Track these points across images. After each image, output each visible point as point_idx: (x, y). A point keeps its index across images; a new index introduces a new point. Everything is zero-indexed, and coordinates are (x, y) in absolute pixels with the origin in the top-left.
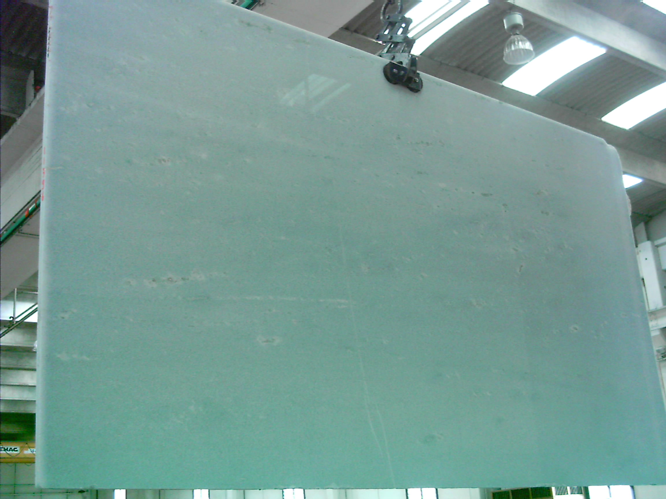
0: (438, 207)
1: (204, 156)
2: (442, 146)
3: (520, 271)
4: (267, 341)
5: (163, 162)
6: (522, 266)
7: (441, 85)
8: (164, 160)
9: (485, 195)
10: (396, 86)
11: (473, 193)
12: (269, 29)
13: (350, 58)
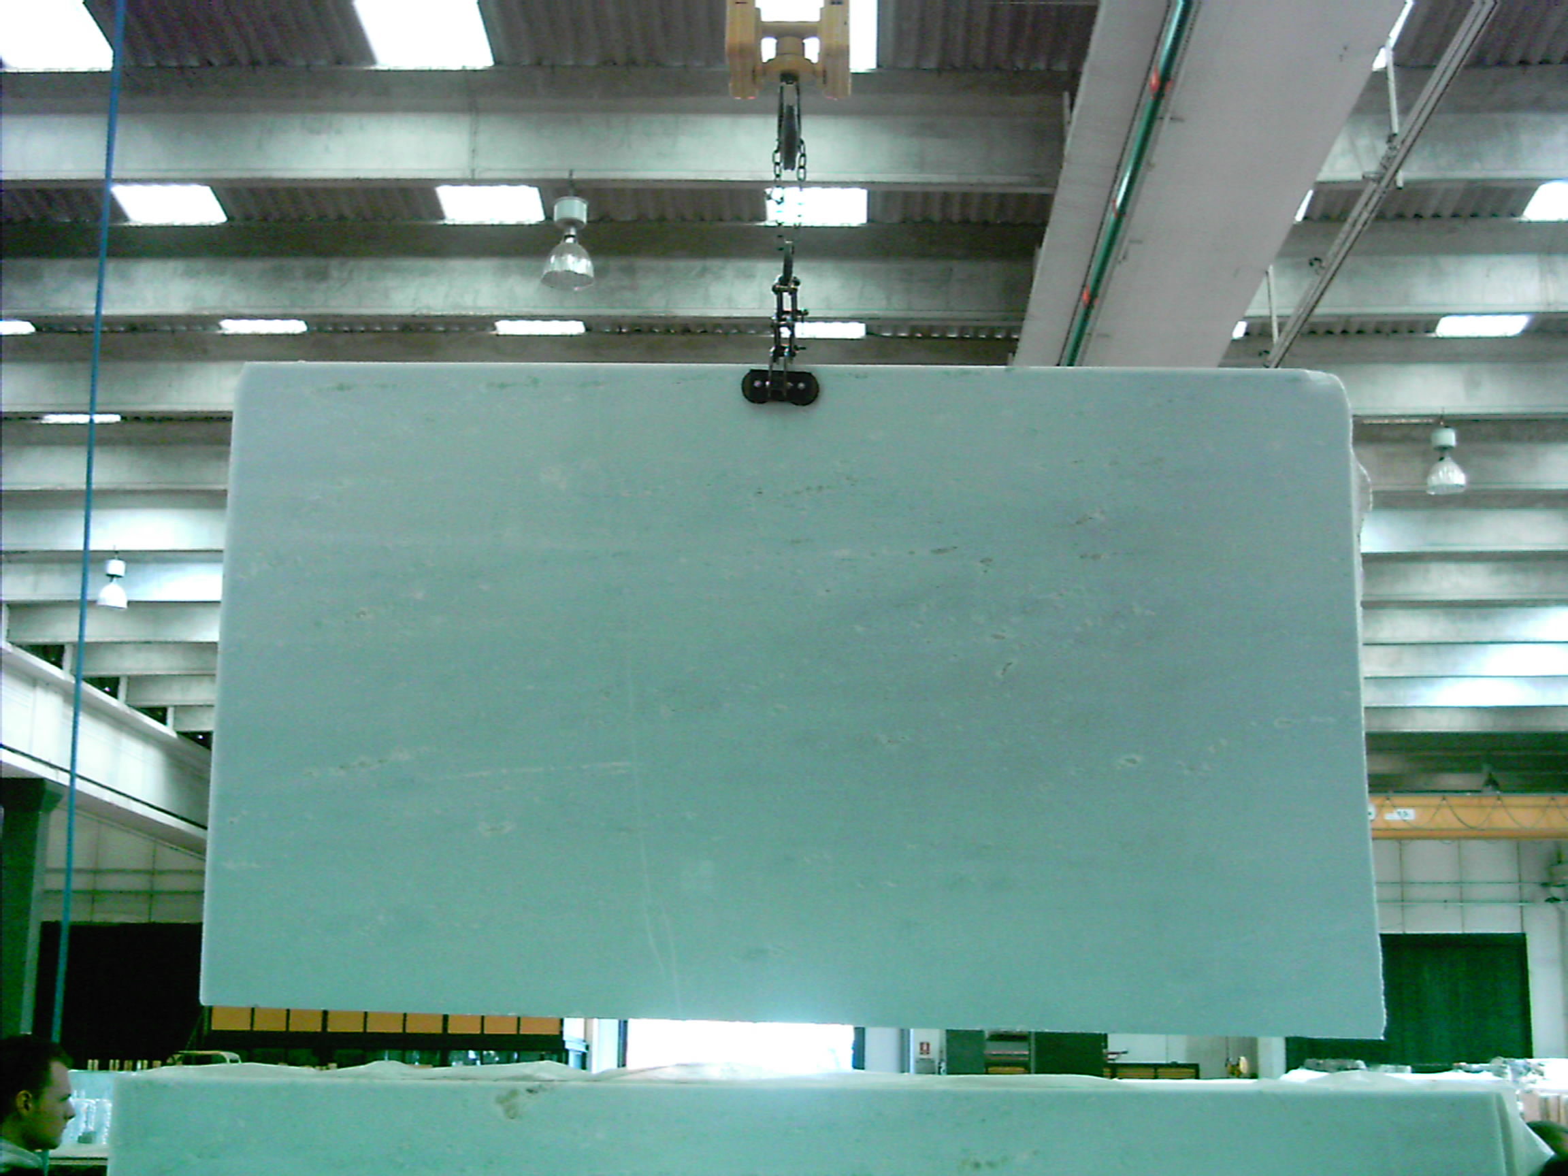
0: (828, 591)
1: (420, 595)
2: (852, 485)
3: (1003, 674)
4: (493, 829)
5: (362, 616)
6: (1010, 664)
7: (866, 375)
8: (364, 613)
9: (940, 551)
10: (764, 405)
11: (912, 553)
12: (535, 382)
13: (678, 383)
